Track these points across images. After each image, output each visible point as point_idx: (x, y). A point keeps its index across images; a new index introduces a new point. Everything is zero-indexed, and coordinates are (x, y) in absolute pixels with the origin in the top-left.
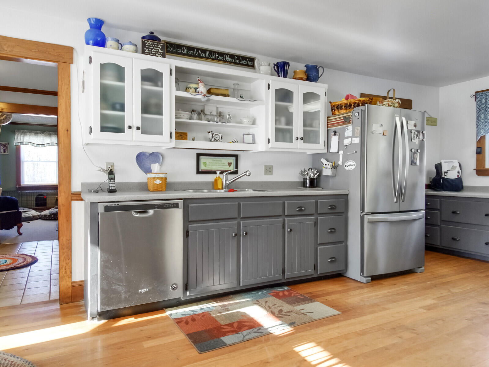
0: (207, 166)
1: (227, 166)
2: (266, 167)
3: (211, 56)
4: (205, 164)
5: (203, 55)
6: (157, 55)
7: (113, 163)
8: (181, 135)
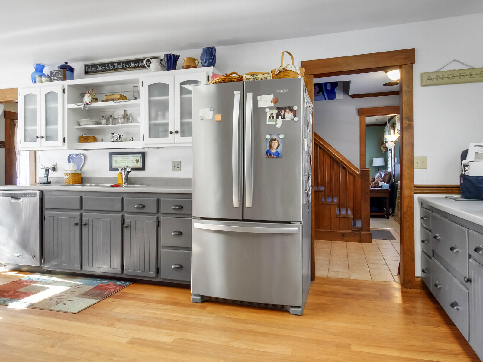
0: (118, 163)
1: (134, 163)
2: (173, 162)
3: (118, 66)
4: (116, 161)
5: (113, 68)
6: (58, 80)
7: (57, 163)
8: (86, 139)
